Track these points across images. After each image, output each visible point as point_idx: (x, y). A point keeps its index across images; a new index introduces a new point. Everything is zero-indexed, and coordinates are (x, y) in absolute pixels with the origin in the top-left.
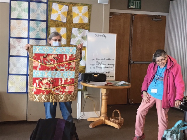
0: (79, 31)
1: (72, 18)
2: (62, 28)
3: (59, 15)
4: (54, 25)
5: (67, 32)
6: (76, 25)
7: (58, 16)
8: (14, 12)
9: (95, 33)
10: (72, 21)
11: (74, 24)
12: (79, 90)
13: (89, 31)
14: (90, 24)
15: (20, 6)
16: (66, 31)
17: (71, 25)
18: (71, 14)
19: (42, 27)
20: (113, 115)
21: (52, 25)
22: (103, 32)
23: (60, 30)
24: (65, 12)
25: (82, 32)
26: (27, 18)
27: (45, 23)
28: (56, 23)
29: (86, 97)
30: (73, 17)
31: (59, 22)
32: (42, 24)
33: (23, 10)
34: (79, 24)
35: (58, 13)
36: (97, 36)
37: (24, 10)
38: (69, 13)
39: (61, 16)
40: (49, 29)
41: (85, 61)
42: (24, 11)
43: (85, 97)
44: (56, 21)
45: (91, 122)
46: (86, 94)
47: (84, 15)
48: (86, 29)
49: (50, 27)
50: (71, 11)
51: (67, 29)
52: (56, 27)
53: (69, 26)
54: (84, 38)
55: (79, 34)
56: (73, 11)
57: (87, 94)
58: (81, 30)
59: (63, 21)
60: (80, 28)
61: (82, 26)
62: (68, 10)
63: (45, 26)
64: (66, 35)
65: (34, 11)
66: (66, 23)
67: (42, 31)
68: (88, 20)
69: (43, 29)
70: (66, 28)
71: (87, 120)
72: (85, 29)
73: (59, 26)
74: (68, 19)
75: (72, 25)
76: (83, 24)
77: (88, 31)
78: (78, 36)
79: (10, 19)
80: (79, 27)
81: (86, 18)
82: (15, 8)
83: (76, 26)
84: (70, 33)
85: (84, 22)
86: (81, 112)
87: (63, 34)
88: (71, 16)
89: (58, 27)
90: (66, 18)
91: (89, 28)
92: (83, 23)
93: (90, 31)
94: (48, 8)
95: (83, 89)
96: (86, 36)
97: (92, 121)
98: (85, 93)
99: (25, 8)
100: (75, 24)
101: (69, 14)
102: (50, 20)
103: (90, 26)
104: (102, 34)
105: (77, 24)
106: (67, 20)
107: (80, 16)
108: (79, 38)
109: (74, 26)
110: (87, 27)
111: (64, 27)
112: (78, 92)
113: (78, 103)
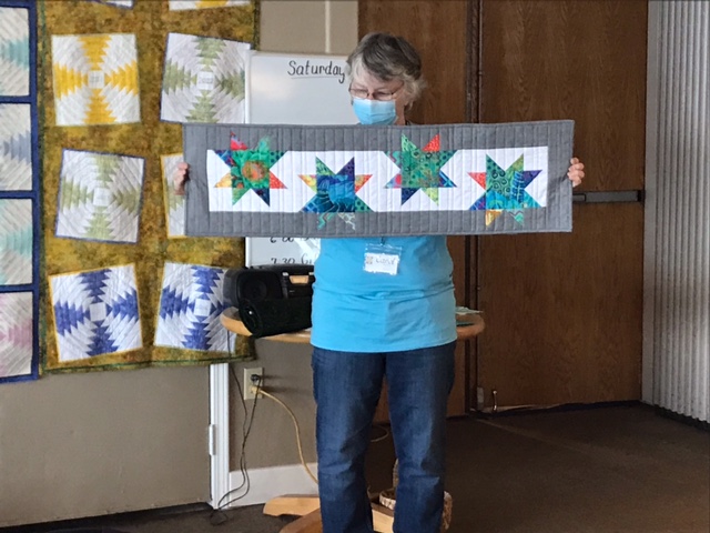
0: (205, 48)
2: (112, 36)
4: (72, 24)
5: (140, 55)
6: (184, 21)
9: (287, 59)
11: (175, 12)
12: (219, 359)
13: (253, 48)
14: (257, 12)
16: (135, 51)
17: (159, 19)
19: (7, 37)
21: (58, 23)
22: (328, 50)
23: (105, 49)
25: (219, 54)
27: (25, 12)
29: (255, 390)
32: (8, 21)
34: (200, 12)
36: (296, 71)
40: (44, 47)
43: (250, 390)
45: (287, 518)
46: (255, 378)
48: (241, 40)
49: (48, 33)
51: (138, 40)
52: (84, 32)
53: (148, 26)
54: (231, 84)
55: (203, 66)
57: (259, 378)
58: (213, 43)
59: (118, 3)
60: (209, 36)
61: (216, 22)
63: (25, 31)
64: (135, 70)
66: (132, 8)
67: (8, 56)
69: (11, 45)
70: (132, 38)
71: (266, 511)
72: (235, 39)
73: (98, 27)
75: (164, 18)
76: (222, 11)
77: (248, 46)
78: (202, 75)
80: (203, 28)
83: (185, 25)
84: (157, 64)
85: (229, 5)
86: (232, 468)
87: (120, 70)
89: (93, 31)
91: (257, 33)
92: (221, 6)
93: (263, 44)
95: (237, 352)
96: (243, 74)
97: (292, 513)
98: (247, 374)
100: (182, 13)
103: (257, 22)
104: (324, 62)
105: (191, 12)
108: (206, 87)
109: (178, 24)
110: (247, 27)
111: (124, 31)
112: (212, 367)
113: (214, 426)
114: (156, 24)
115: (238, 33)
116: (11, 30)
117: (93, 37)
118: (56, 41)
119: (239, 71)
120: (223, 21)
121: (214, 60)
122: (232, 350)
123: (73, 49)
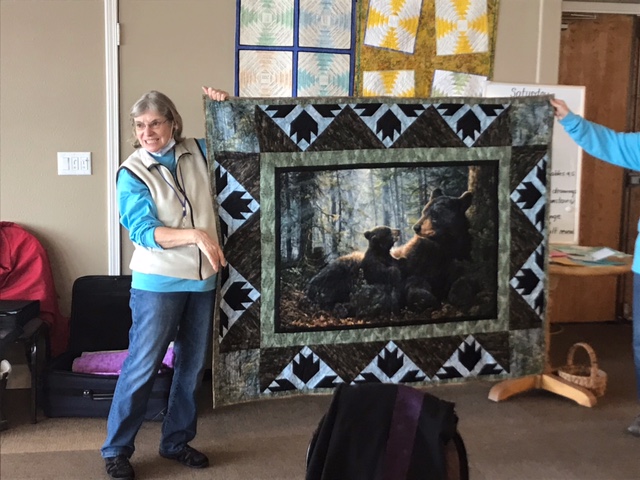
0: (458, 80)
1: (435, 40)
2: (400, 72)
3: (393, 29)
4: (376, 65)
5: (416, 84)
7: (389, 33)
8: (249, 25)
9: (510, 86)
10: (435, 47)
11: (440, 57)
13: (488, 79)
14: (492, 57)
15: (269, 6)
16: (413, 81)
17: (430, 62)
18: (432, 26)
19: (336, 72)
20: (570, 362)
21: (367, 63)
22: (537, 80)
23: (395, 80)
24: (410, 20)
25: (466, 83)
26: (290, 43)
27: (348, 56)
28: (382, 58)
30: (437, 34)
31: (391, 52)
32: (338, 62)
33: (278, 16)
34: (456, 56)
35: (390, 25)
37: (280, 18)
38: (423, 21)
39: (399, 32)
40: (358, 78)
42: (280, 23)
44: (382, 51)
47: (475, 25)
48: (481, 74)
49: (362, 70)
50: (432, 16)
51: (416, 73)
52: (383, 69)
53: (422, 65)
55: (456, 91)
56: (437, 15)
58: (463, 76)
59: (405, 51)
60: (460, 72)
61: (466, 63)
62: (421, 12)
63: (347, 68)
64: (412, 93)
65: (311, 20)
66: (413, 54)
68: (487, 43)
69: (339, 77)
70: (412, 73)
72: (477, 74)
73: (392, 66)
74: (420, 42)
75: (433, 60)
76: (470, 55)
77: (485, 78)
79: (240, 47)
80: (457, 67)
81: (482, 35)
82: (253, 11)
83: (446, 64)
84: (427, 88)
85: (474, 51)
87: (404, 92)
88: (432, 32)
89: (389, 68)
90: (413, 40)
91: (491, 70)
92: (469, 52)
93: (495, 77)
94: (357, 9)
96: (481, 95)
99: (285, 12)
100: (445, 57)
101: (425, 24)
102: (362, 46)
103: (492, 62)
104: (534, 89)
105: (450, 56)
106: (416, 44)
107: (460, 29)
109: (442, 64)
110: (484, 66)
111: (408, 69)
114: (428, 64)
115: (479, 69)
116: (340, 68)
117: (388, 72)
118: (366, 74)
119: (479, 94)
120: (470, 62)
121: (463, 87)
123: (376, 80)
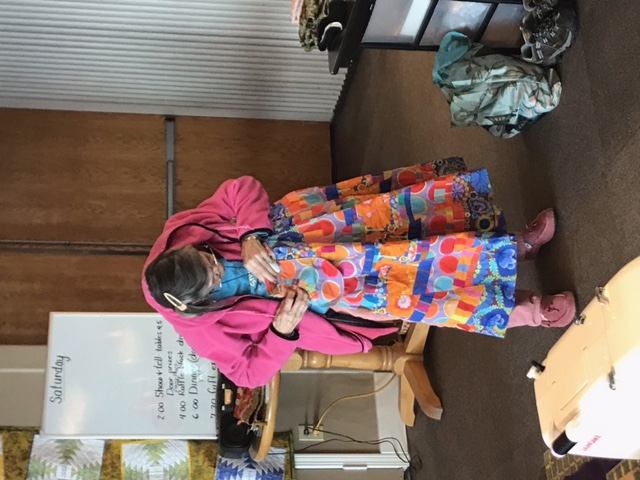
0: (37, 472)
9: (48, 404)
12: (291, 462)
14: (9, 429)
22: (41, 371)
25: (42, 461)
29: (316, 432)
34: (7, 476)
36: (59, 397)
41: (167, 441)
43: (316, 437)
45: (417, 409)
46: (307, 432)
48: (31, 442)
54: (67, 451)
55: (52, 474)
57: (306, 429)
58: (33, 466)
60: (27, 469)
61: (15, 463)
71: (411, 425)
72: (31, 447)
77: (37, 436)
78: (59, 475)
80: (20, 474)
86: (378, 452)
91: (26, 430)
93: (35, 424)
95: (285, 447)
96: (59, 441)
97: (412, 404)
98: (303, 439)
103: (17, 429)
104: (51, 374)
108: (69, 472)
110: (21, 439)
112: (297, 467)
113: (345, 466)
115: (25, 445)
119: (57, 444)
120: (14, 458)
121: (47, 464)
122: (284, 451)
